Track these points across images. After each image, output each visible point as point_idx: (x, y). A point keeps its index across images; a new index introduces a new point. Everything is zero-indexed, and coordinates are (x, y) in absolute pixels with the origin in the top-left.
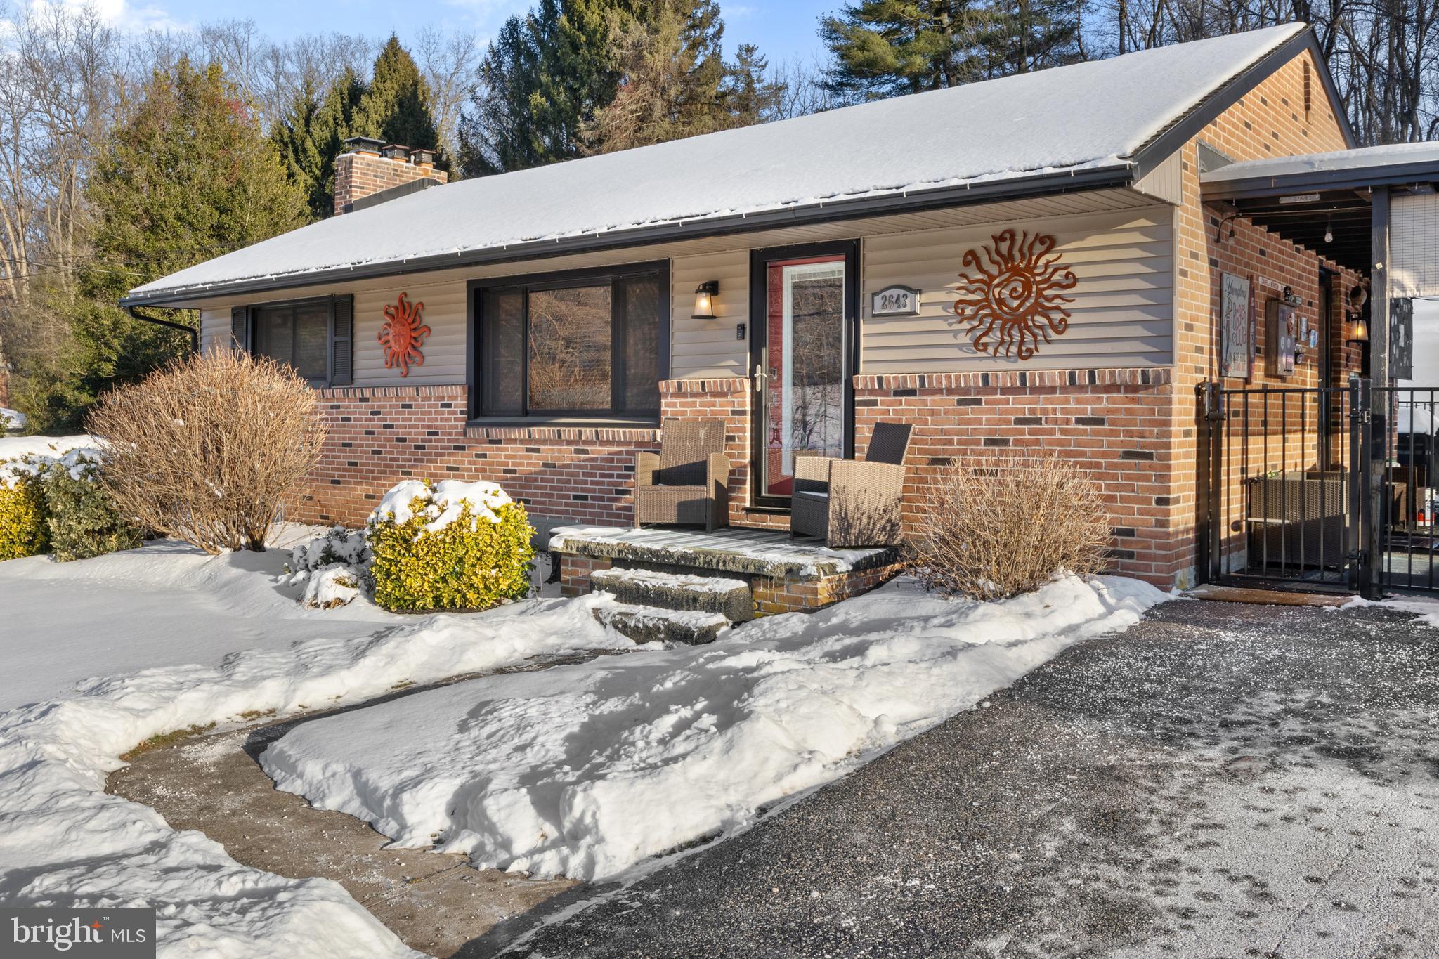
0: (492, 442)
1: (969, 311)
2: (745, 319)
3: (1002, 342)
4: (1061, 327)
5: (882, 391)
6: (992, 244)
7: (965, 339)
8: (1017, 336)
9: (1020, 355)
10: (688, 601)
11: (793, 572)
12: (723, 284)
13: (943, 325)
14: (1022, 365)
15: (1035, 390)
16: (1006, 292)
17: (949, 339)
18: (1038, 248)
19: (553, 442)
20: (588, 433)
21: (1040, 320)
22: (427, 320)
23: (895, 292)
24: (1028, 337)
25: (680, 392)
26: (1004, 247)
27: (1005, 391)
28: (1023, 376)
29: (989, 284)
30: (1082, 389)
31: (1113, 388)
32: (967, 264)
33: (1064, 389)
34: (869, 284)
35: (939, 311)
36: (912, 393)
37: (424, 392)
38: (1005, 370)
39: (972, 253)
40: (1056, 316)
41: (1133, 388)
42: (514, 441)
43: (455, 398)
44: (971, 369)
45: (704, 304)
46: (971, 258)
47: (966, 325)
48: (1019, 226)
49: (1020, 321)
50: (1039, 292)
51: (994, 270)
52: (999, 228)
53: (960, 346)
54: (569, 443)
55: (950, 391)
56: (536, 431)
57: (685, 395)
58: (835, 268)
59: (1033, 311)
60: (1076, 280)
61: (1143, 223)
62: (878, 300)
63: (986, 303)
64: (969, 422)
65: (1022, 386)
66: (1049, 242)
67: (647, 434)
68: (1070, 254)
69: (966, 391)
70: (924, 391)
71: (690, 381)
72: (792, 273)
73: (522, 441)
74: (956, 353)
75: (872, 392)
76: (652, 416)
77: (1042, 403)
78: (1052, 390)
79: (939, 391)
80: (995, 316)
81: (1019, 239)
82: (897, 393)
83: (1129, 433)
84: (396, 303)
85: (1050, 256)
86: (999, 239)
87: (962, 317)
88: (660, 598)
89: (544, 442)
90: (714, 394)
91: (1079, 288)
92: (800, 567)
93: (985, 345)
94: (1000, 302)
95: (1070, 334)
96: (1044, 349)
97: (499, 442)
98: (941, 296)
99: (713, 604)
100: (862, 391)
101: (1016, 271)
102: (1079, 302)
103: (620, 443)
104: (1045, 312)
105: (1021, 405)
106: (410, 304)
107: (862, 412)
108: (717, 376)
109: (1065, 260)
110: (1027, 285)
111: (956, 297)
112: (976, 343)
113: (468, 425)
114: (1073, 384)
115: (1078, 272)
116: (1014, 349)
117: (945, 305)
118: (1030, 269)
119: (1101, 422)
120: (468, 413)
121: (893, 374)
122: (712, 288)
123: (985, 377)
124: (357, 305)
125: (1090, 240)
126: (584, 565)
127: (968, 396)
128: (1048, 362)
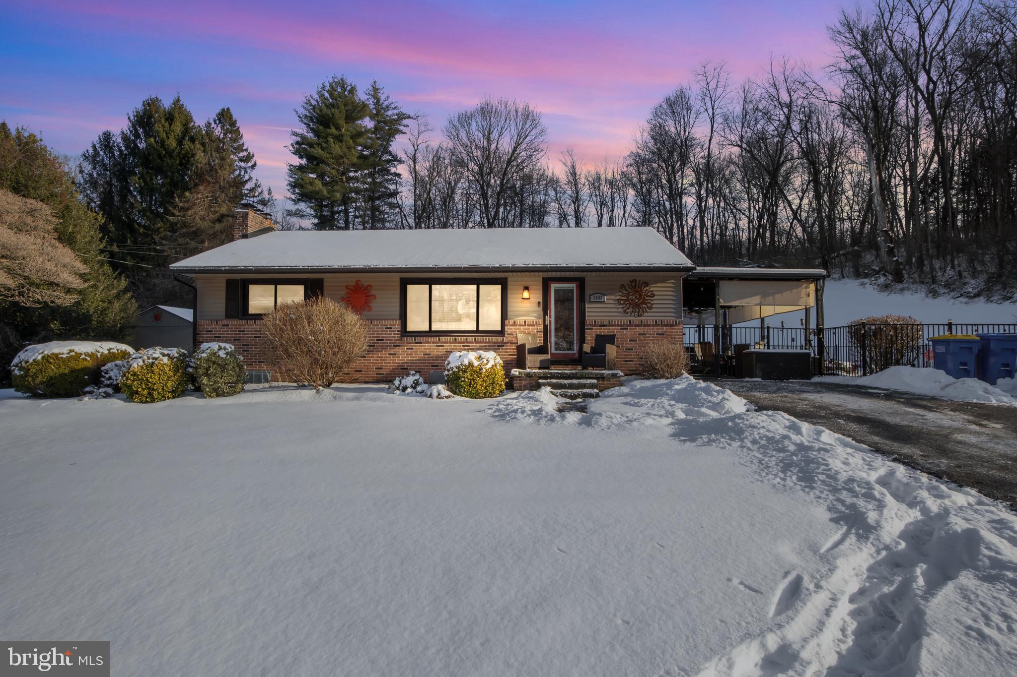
0: (416, 343)
1: (622, 302)
2: (541, 300)
3: (633, 312)
4: (651, 308)
5: (595, 325)
6: (629, 283)
7: (621, 310)
8: (637, 310)
9: (638, 316)
10: (584, 386)
11: (614, 375)
12: (530, 288)
13: (614, 306)
14: (639, 318)
15: (645, 325)
16: (634, 297)
17: (616, 310)
18: (644, 285)
19: (450, 343)
20: (470, 339)
21: (644, 306)
22: (373, 292)
23: (598, 295)
24: (641, 310)
25: (514, 324)
26: (633, 284)
27: (636, 325)
28: (642, 321)
29: (628, 294)
30: (658, 325)
31: (667, 325)
32: (621, 288)
33: (653, 325)
34: (588, 292)
35: (612, 302)
36: (605, 326)
37: (375, 322)
38: (636, 320)
40: (649, 305)
41: (672, 325)
42: (430, 343)
43: (394, 325)
44: (626, 319)
45: (526, 294)
46: (623, 286)
47: (621, 306)
48: (638, 279)
49: (638, 306)
50: (644, 298)
51: (630, 291)
52: (632, 279)
53: (619, 312)
54: (459, 343)
55: (618, 325)
56: (442, 338)
57: (516, 325)
58: (573, 286)
59: (642, 303)
60: (654, 296)
61: (672, 281)
62: (592, 297)
63: (628, 300)
64: (624, 335)
65: (640, 325)
66: (647, 284)
67: (499, 339)
68: (653, 288)
69: (623, 326)
70: (610, 325)
71: (520, 320)
72: (554, 286)
73: (433, 343)
74: (618, 314)
75: (591, 325)
77: (647, 329)
78: (649, 326)
79: (614, 325)
80: (630, 304)
81: (638, 282)
82: (600, 326)
83: (671, 338)
84: (354, 284)
85: (647, 288)
86: (631, 282)
87: (620, 304)
88: (571, 386)
89: (447, 343)
90: (528, 325)
91: (655, 297)
92: (617, 374)
93: (627, 313)
94: (632, 300)
95: (652, 310)
96: (645, 314)
97: (421, 343)
98: (613, 297)
99: (592, 386)
100: (588, 325)
101: (637, 291)
102: (656, 301)
103: (485, 343)
104: (646, 304)
105: (641, 330)
106: (363, 286)
107: (588, 331)
108: (529, 319)
109: (651, 289)
110: (640, 296)
111: (618, 298)
112: (625, 311)
113: (402, 336)
114: (656, 324)
115: (655, 293)
116: (636, 314)
117: (614, 300)
118: (642, 291)
119: (664, 334)
120: (401, 331)
121: (599, 320)
122: (526, 288)
123: (630, 321)
124: (326, 284)
125: (658, 285)
126: (526, 380)
127: (624, 327)
128: (648, 317)
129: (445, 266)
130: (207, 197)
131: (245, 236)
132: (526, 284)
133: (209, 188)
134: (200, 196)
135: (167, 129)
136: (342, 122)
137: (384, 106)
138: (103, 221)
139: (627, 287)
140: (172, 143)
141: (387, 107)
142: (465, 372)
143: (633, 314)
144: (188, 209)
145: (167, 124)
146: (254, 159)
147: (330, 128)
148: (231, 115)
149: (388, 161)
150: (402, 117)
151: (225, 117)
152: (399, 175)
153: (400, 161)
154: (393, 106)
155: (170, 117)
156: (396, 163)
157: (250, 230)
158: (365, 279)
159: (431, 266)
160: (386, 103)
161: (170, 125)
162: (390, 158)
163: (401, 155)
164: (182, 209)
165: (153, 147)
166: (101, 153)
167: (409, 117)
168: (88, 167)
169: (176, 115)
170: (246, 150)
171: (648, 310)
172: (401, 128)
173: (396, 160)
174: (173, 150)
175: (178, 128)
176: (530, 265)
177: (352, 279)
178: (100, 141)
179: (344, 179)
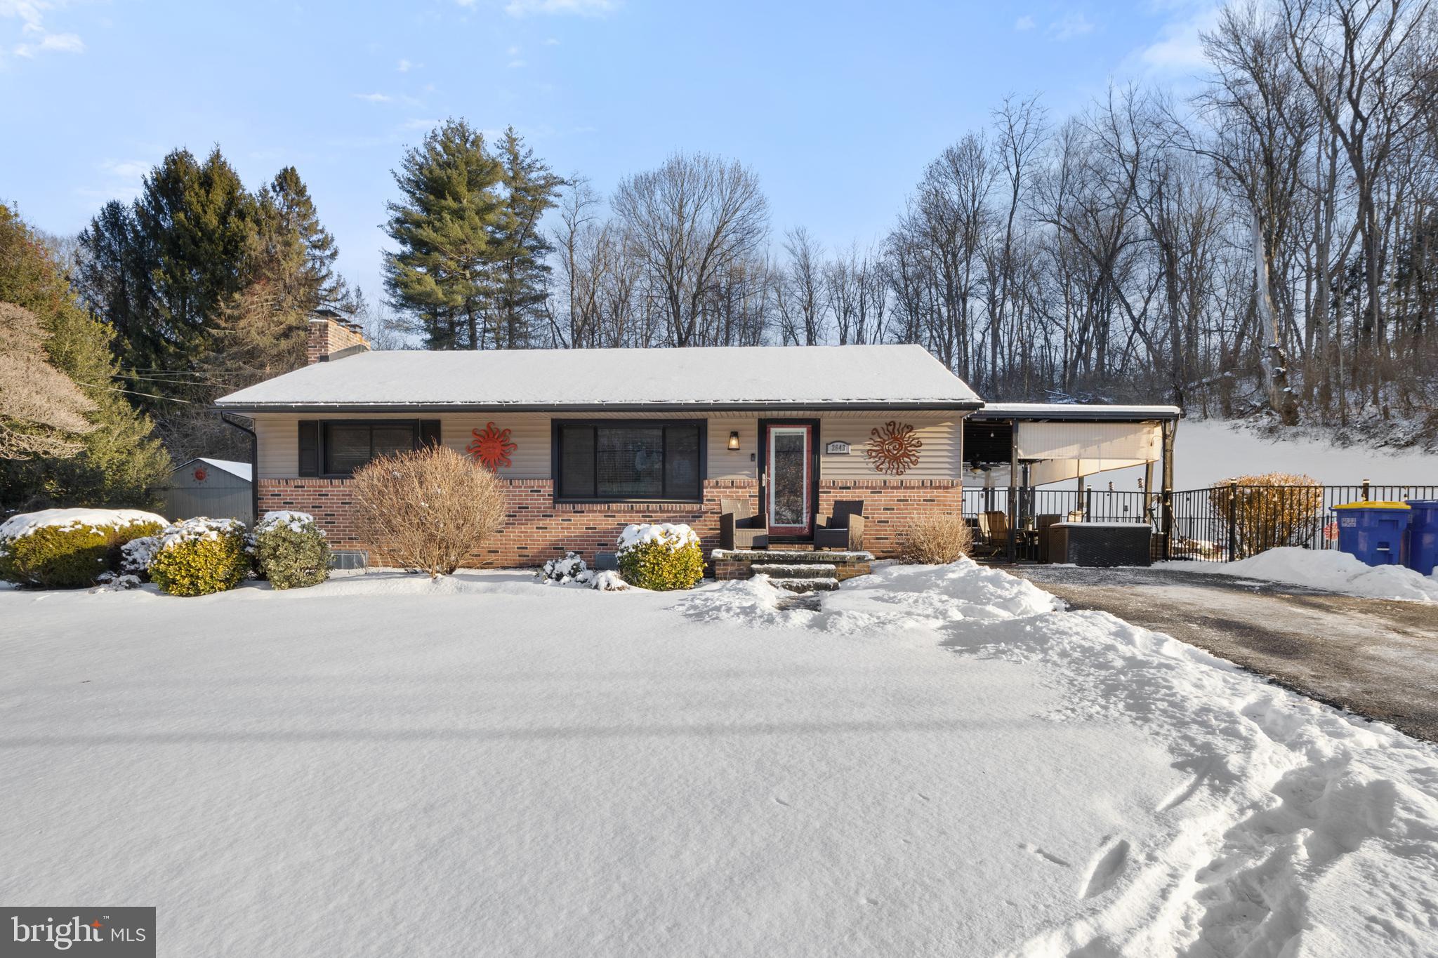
0: (575, 512)
1: (874, 454)
2: (756, 451)
3: (889, 468)
4: (915, 463)
5: (834, 487)
6: (885, 427)
7: (872, 466)
8: (896, 466)
9: (897, 473)
10: (814, 574)
11: (860, 559)
12: (740, 433)
13: (862, 460)
14: (898, 477)
15: (906, 488)
16: (891, 447)
17: (864, 465)
18: (906, 430)
19: (625, 512)
20: (653, 507)
21: (906, 459)
22: (513, 440)
23: (839, 444)
24: (901, 466)
25: (717, 485)
26: (891, 428)
27: (893, 488)
28: (902, 482)
29: (883, 443)
30: (926, 487)
31: (939, 487)
32: (873, 434)
33: (918, 488)
34: (824, 440)
35: (859, 453)
36: (849, 488)
37: (515, 483)
38: (894, 479)
39: (875, 429)
40: (913, 458)
41: (947, 488)
42: (595, 512)
43: (544, 487)
44: (879, 478)
45: (734, 443)
46: (875, 432)
47: (872, 460)
48: (897, 421)
49: (896, 459)
50: (906, 448)
51: (886, 438)
52: (888, 420)
53: (869, 469)
54: (637, 512)
55: (867, 488)
56: (614, 506)
57: (720, 487)
58: (802, 431)
59: (903, 455)
60: (921, 445)
61: (949, 424)
62: (830, 447)
63: (882, 451)
64: (876, 501)
65: (901, 486)
66: (910, 428)
67: (696, 507)
68: (920, 434)
69: (875, 488)
70: (855, 487)
71: (726, 479)
72: (775, 431)
73: (600, 512)
74: (867, 471)
75: (828, 488)
76: (698, 498)
77: (909, 493)
78: (913, 488)
79: (862, 488)
80: (886, 457)
81: (897, 426)
82: (841, 488)
83: (945, 505)
84: (485, 428)
85: (911, 434)
86: (889, 424)
87: (871, 457)
88: (797, 574)
89: (619, 512)
90: (737, 487)
91: (923, 447)
92: (864, 557)
93: (881, 469)
94: (889, 451)
95: (919, 466)
96: (908, 471)
97: (583, 512)
98: (861, 447)
100: (823, 487)
101: (896, 439)
102: (923, 453)
103: (675, 512)
104: (908, 456)
105: (900, 494)
106: (498, 430)
107: (823, 497)
108: (739, 478)
109: (917, 435)
110: (901, 445)
111: (868, 447)
112: (877, 468)
113: (555, 502)
114: (924, 486)
115: (923, 441)
116: (894, 471)
117: (862, 451)
118: (902, 438)
119: (933, 501)
120: (553, 495)
121: (840, 480)
122: (735, 434)
123: (885, 482)
124: (443, 428)
125: (928, 429)
126: (733, 565)
127: (875, 490)
128: (912, 476)
129: (617, 402)
130: (267, 301)
131: (324, 358)
132: (735, 428)
133: (269, 288)
134: (255, 299)
135: (203, 199)
136: (462, 189)
137: (525, 164)
138: (114, 336)
139: (881, 433)
140: (212, 220)
141: (529, 166)
142: (646, 553)
143: (889, 472)
144: (239, 318)
145: (203, 192)
146: (335, 243)
147: (446, 199)
148: (298, 179)
149: (532, 249)
150: (552, 181)
151: (287, 180)
152: (547, 269)
153: (550, 249)
154: (538, 165)
155: (206, 181)
156: (543, 251)
157: (331, 350)
158: (501, 421)
159: (596, 402)
160: (528, 161)
161: (208, 192)
162: (535, 243)
163: (551, 239)
164: (230, 318)
165: (183, 226)
166: (107, 234)
167: (562, 182)
168: (88, 256)
169: (216, 178)
170: (322, 231)
171: (912, 466)
172: (551, 198)
173: (542, 246)
174: (214, 231)
175: (219, 197)
176: (741, 401)
177: (482, 420)
178: (105, 217)
179: (468, 275)
